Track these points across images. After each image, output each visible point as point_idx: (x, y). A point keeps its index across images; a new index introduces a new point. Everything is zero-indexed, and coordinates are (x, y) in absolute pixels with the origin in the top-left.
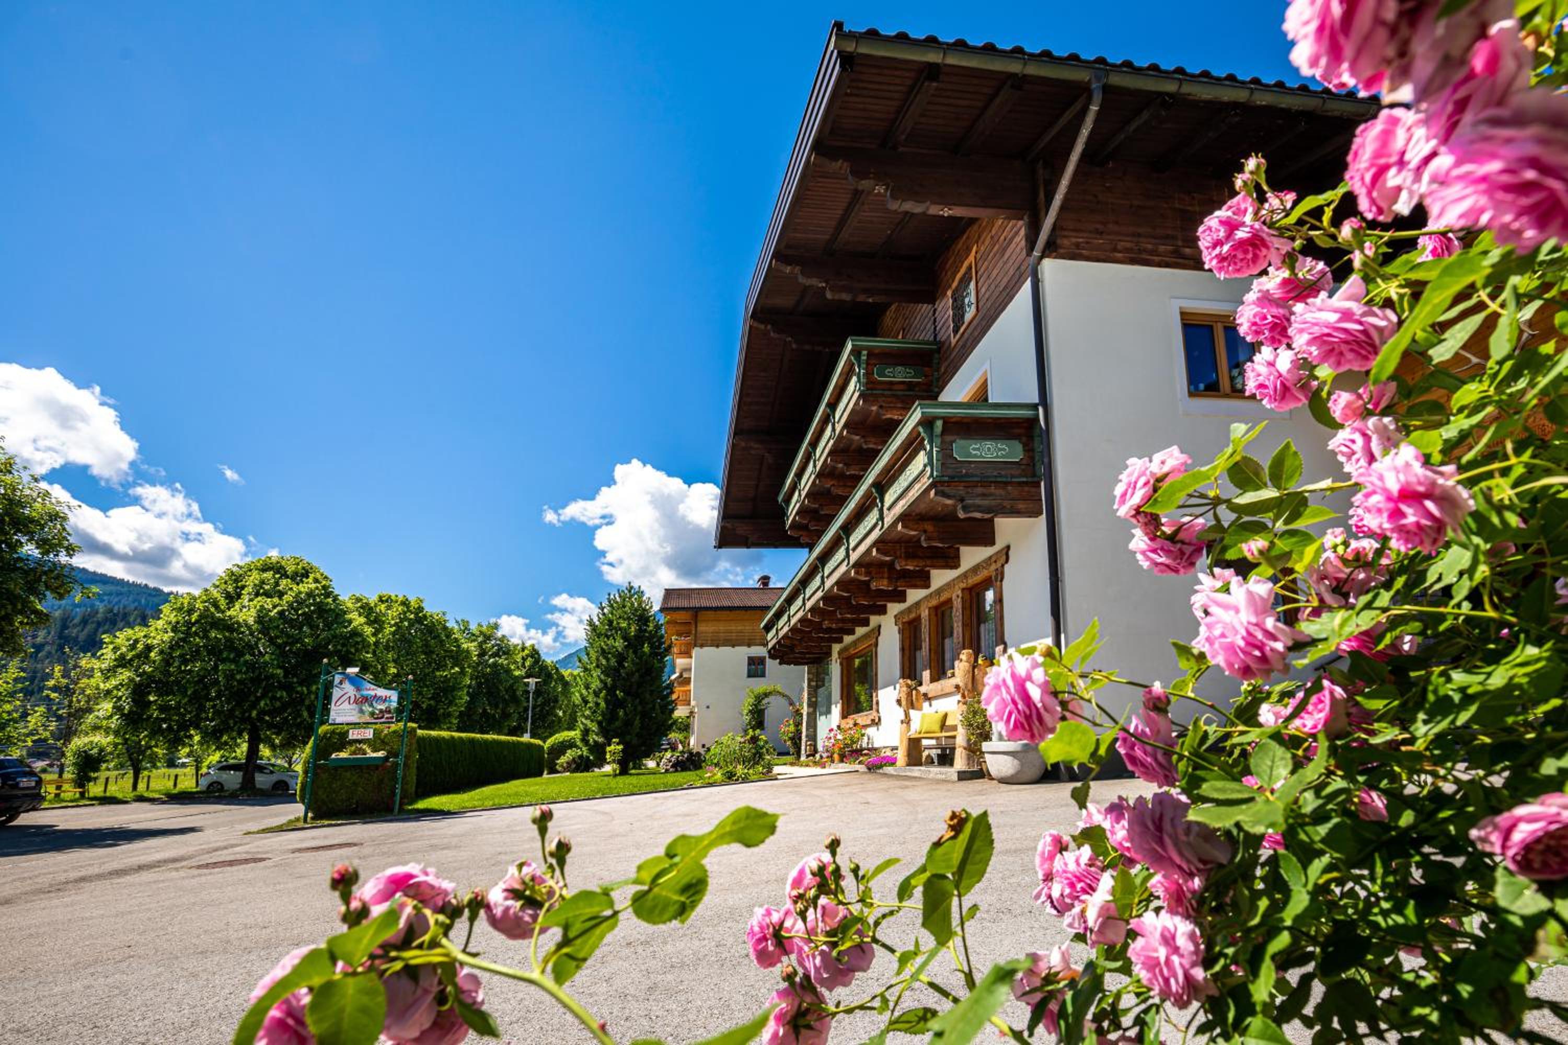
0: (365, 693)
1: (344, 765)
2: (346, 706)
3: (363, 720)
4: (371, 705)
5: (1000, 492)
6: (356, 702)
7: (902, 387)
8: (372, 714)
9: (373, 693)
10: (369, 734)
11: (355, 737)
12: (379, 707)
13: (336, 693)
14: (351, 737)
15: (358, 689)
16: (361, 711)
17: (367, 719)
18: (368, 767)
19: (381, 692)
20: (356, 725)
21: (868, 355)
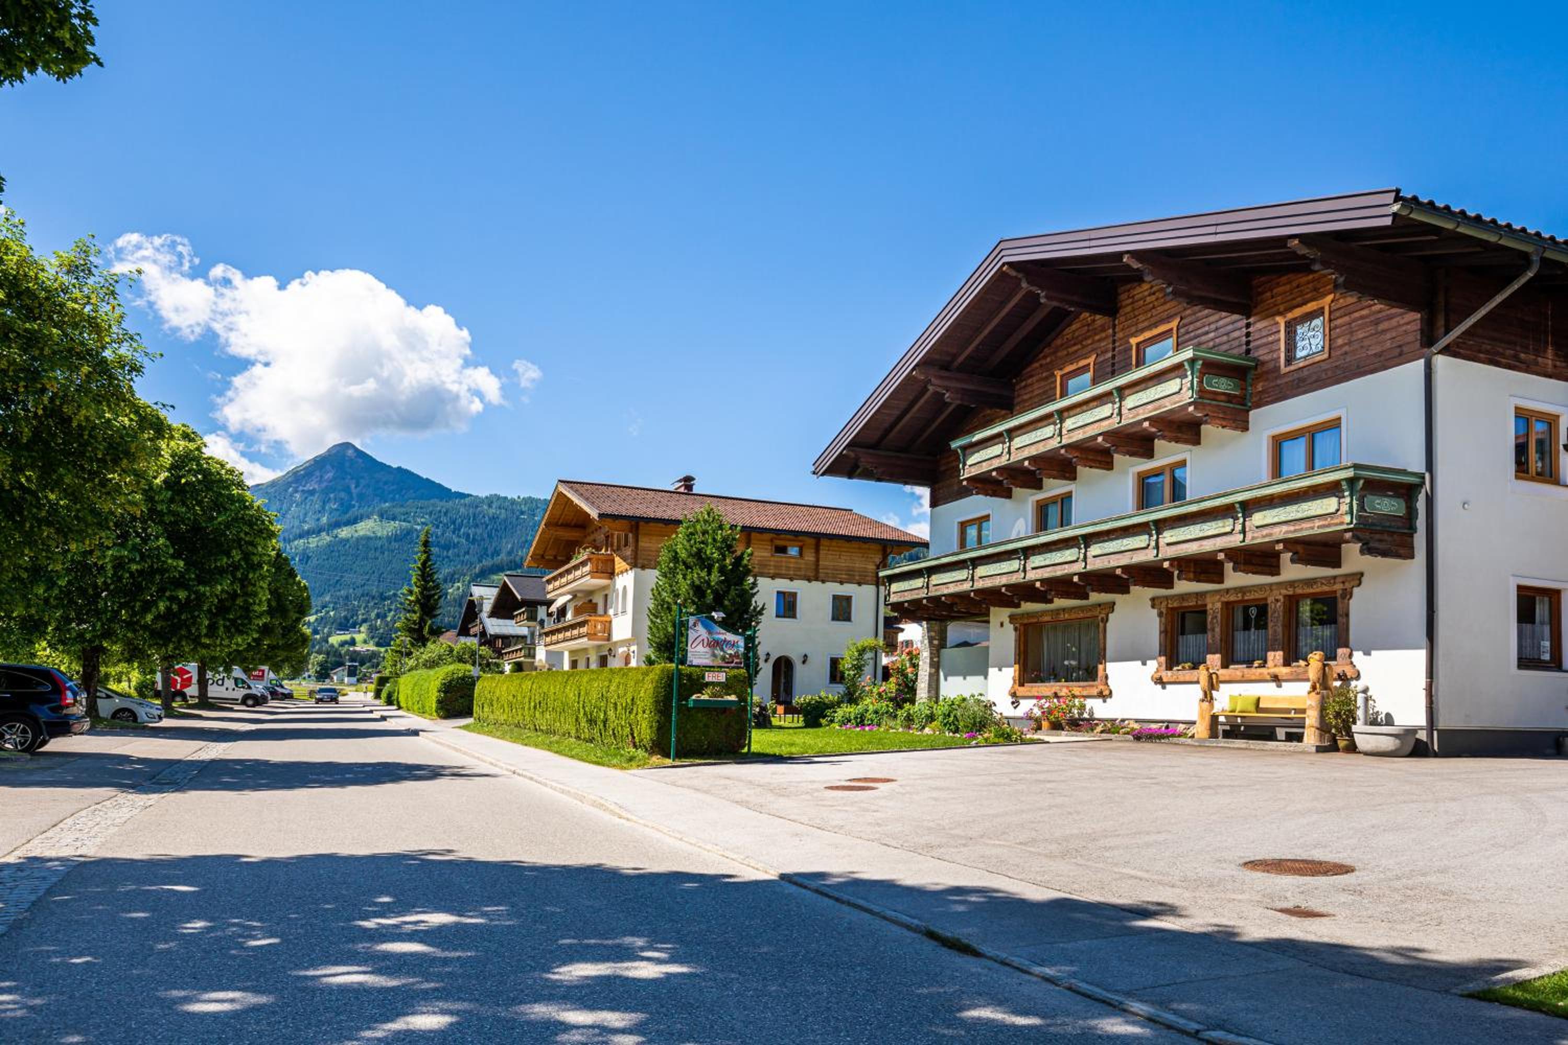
0: (716, 637)
1: (703, 707)
2: (700, 648)
3: (715, 664)
4: (722, 650)
5: (1390, 539)
6: (709, 645)
7: (1223, 398)
8: (723, 658)
9: (722, 637)
10: (722, 677)
11: (710, 680)
12: (730, 652)
13: (692, 635)
14: (707, 680)
15: (710, 633)
16: (714, 655)
17: (719, 662)
18: (715, 709)
19: (730, 637)
20: (710, 668)
21: (1203, 365)
